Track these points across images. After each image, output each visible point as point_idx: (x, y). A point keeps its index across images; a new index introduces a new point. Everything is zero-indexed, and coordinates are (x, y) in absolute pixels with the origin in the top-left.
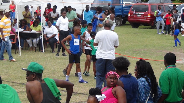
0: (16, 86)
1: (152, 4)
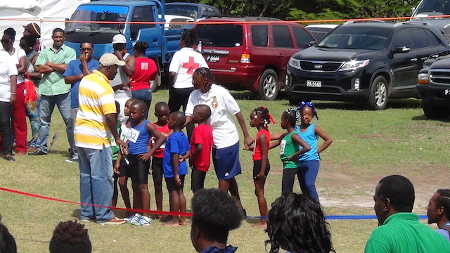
1: (254, 21)
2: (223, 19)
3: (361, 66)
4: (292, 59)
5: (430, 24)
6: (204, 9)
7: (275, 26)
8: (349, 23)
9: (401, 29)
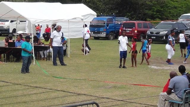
0: (31, 89)
1: (138, 22)
2: (130, 21)
3: (166, 33)
4: (148, 31)
5: (183, 22)
6: (125, 19)
7: (143, 23)
8: (162, 22)
9: (175, 23)
